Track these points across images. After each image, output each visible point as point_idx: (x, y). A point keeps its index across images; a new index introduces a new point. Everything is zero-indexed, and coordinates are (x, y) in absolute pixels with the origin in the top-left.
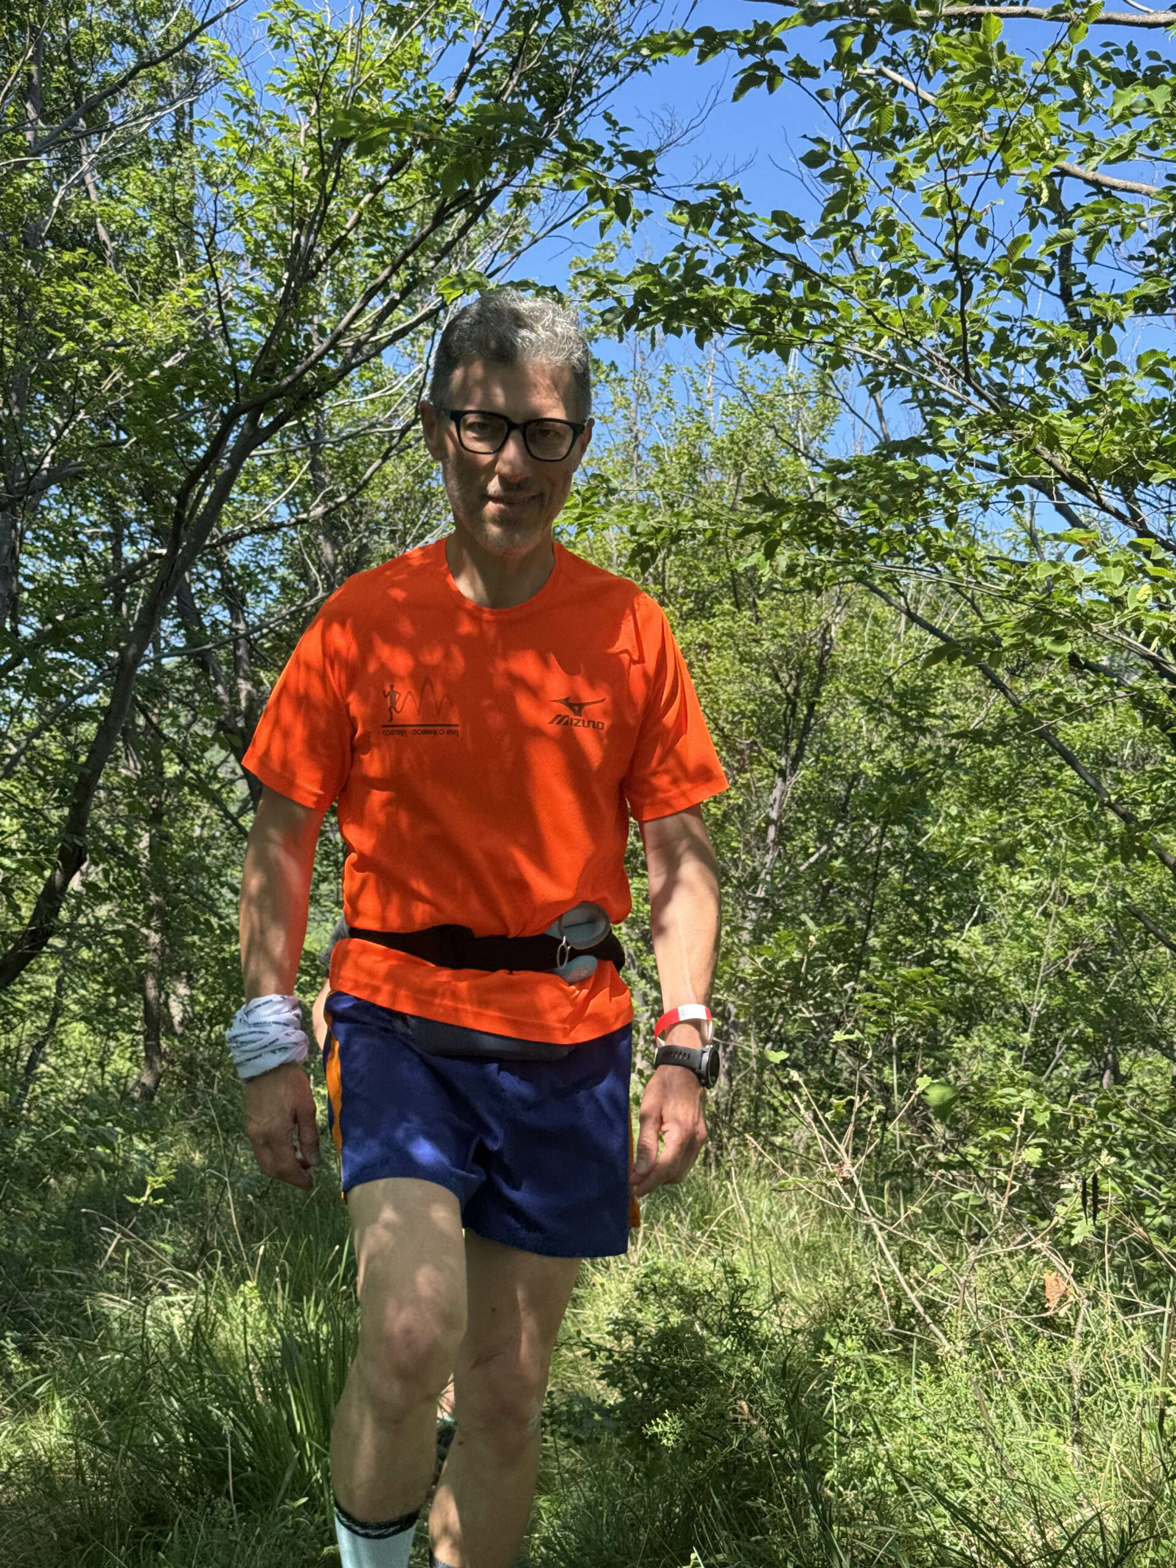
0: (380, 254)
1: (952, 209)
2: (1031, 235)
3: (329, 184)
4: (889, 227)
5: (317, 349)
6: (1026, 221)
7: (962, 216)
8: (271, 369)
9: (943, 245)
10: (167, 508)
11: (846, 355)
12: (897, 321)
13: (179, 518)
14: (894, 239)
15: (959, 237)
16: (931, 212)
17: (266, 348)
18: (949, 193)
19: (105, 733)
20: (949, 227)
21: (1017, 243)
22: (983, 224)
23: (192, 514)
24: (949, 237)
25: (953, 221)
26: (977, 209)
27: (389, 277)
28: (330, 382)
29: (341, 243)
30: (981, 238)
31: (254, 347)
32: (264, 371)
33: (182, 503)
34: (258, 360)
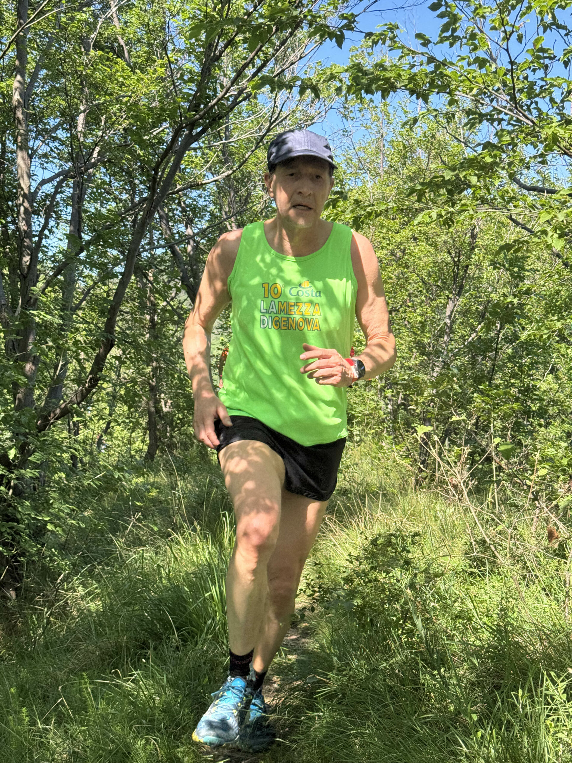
1: (504, 26)
2: (544, 36)
3: (225, 13)
4: (473, 36)
5: (220, 95)
6: (541, 29)
7: (509, 29)
8: (197, 106)
9: (501, 43)
11: (456, 98)
12: (480, 80)
13: (154, 179)
14: (476, 42)
15: (508, 39)
16: (494, 28)
17: (194, 96)
18: (503, 19)
19: (123, 284)
20: (503, 35)
21: (537, 41)
22: (520, 32)
23: (160, 178)
24: (503, 39)
25: (505, 32)
26: (517, 25)
27: (253, 59)
28: (226, 112)
29: (231, 43)
30: (520, 39)
31: (190, 95)
32: (195, 107)
33: (156, 173)
34: (191, 102)
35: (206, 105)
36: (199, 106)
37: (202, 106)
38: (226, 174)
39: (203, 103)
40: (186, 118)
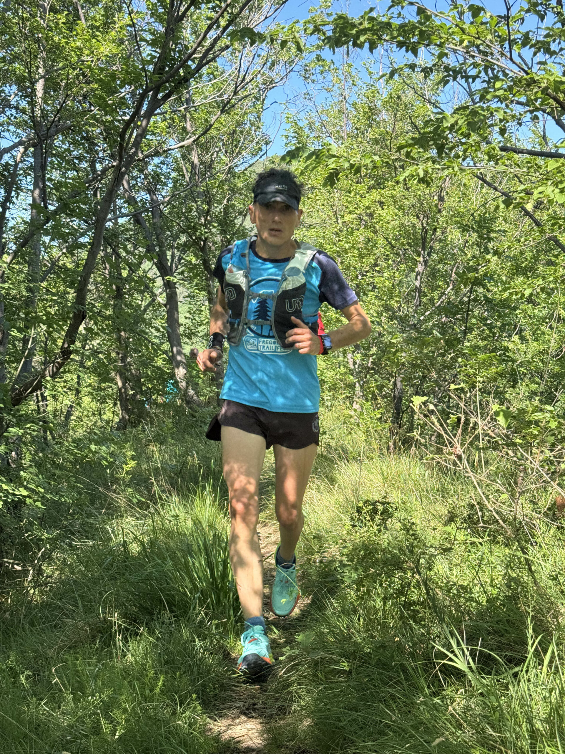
0: (213, 8)
8: (162, 68)
10: (116, 141)
11: (446, 51)
13: (121, 146)
17: (159, 58)
19: (92, 254)
23: (127, 144)
27: (218, 19)
28: (191, 74)
29: (195, 2)
31: (153, 57)
32: (159, 70)
33: (123, 139)
34: (156, 64)
35: (170, 68)
36: (164, 68)
37: (167, 69)
38: (192, 139)
39: (168, 66)
40: (151, 82)
